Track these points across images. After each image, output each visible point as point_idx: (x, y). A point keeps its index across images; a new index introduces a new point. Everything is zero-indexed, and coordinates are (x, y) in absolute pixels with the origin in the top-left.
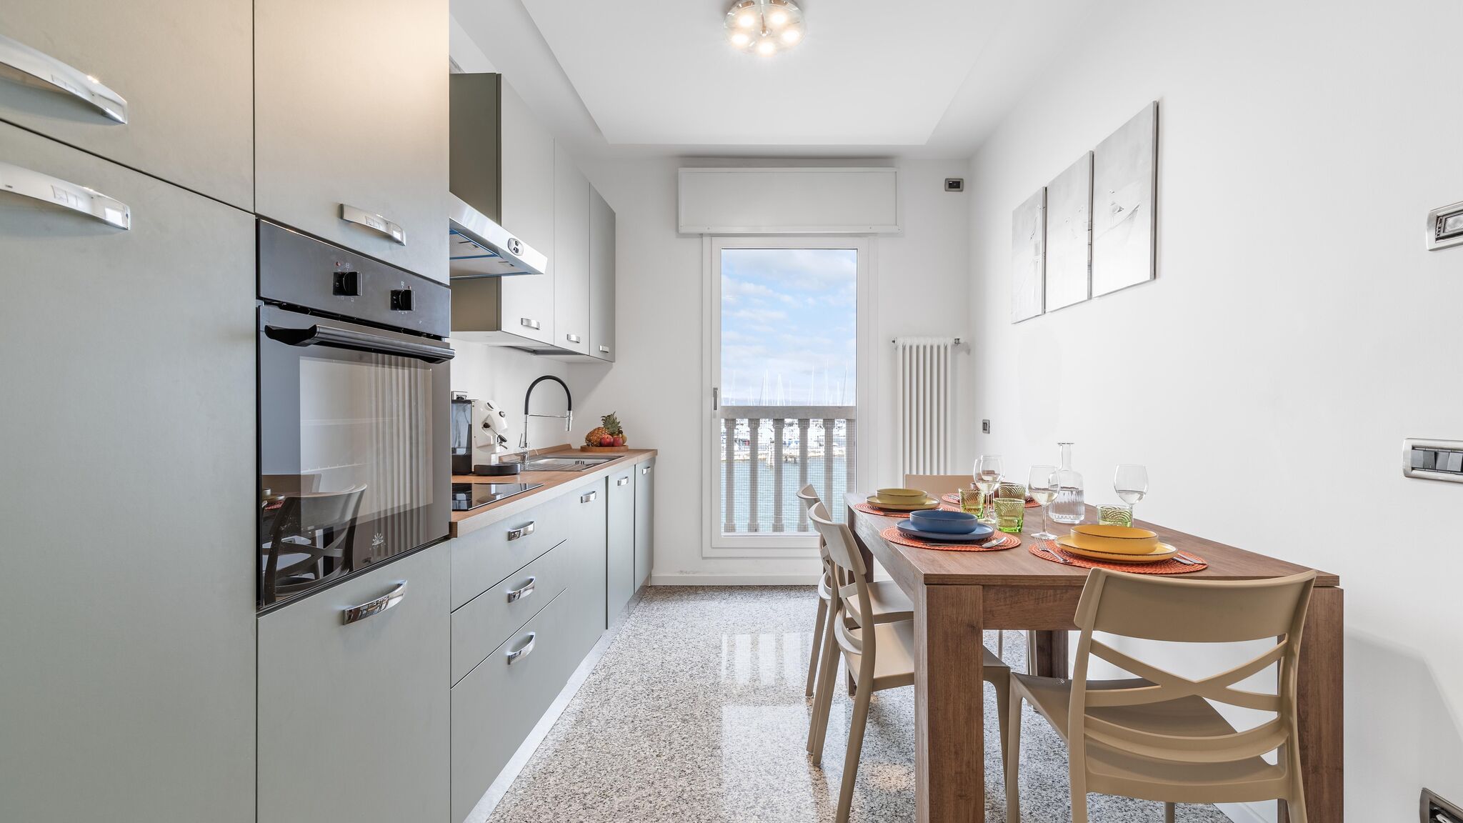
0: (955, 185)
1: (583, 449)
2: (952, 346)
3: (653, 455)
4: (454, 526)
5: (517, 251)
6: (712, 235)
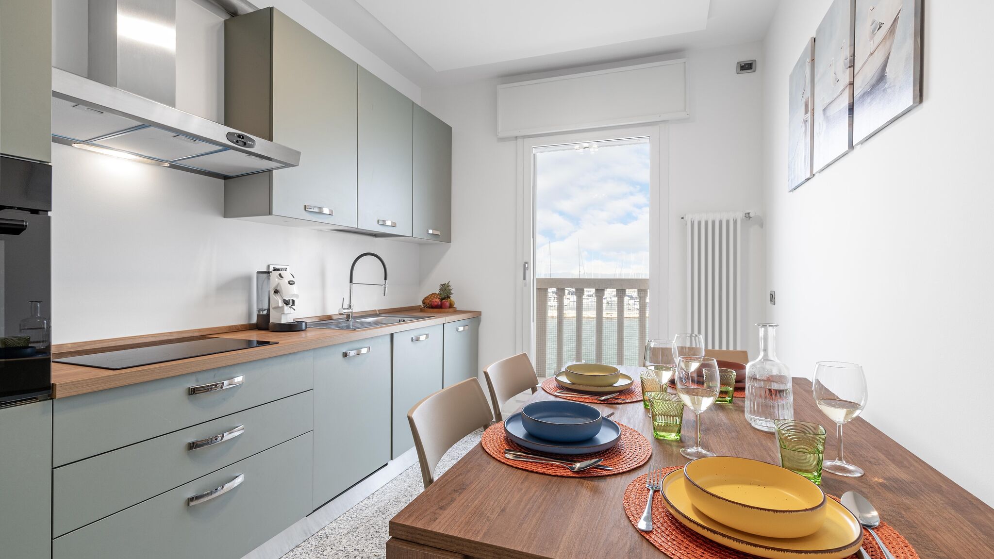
0: (746, 67)
2: (742, 220)
3: (476, 317)
4: (54, 387)
5: (244, 143)
6: (525, 137)
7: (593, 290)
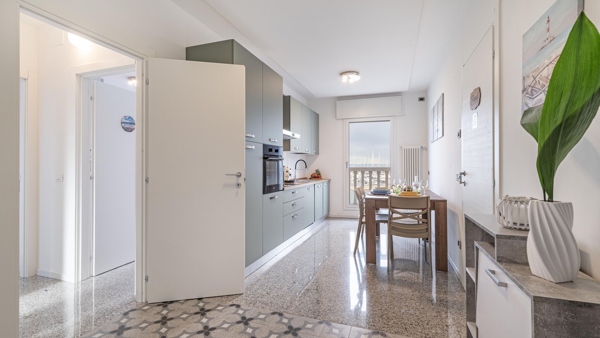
0: (422, 99)
1: (310, 179)
2: (420, 149)
3: (329, 181)
4: (284, 189)
5: (294, 135)
6: (346, 119)
7: (368, 172)
